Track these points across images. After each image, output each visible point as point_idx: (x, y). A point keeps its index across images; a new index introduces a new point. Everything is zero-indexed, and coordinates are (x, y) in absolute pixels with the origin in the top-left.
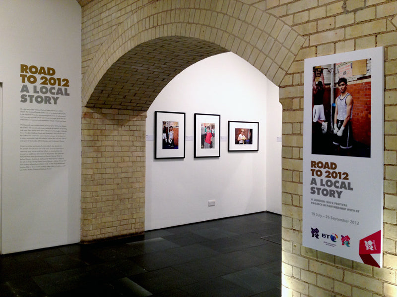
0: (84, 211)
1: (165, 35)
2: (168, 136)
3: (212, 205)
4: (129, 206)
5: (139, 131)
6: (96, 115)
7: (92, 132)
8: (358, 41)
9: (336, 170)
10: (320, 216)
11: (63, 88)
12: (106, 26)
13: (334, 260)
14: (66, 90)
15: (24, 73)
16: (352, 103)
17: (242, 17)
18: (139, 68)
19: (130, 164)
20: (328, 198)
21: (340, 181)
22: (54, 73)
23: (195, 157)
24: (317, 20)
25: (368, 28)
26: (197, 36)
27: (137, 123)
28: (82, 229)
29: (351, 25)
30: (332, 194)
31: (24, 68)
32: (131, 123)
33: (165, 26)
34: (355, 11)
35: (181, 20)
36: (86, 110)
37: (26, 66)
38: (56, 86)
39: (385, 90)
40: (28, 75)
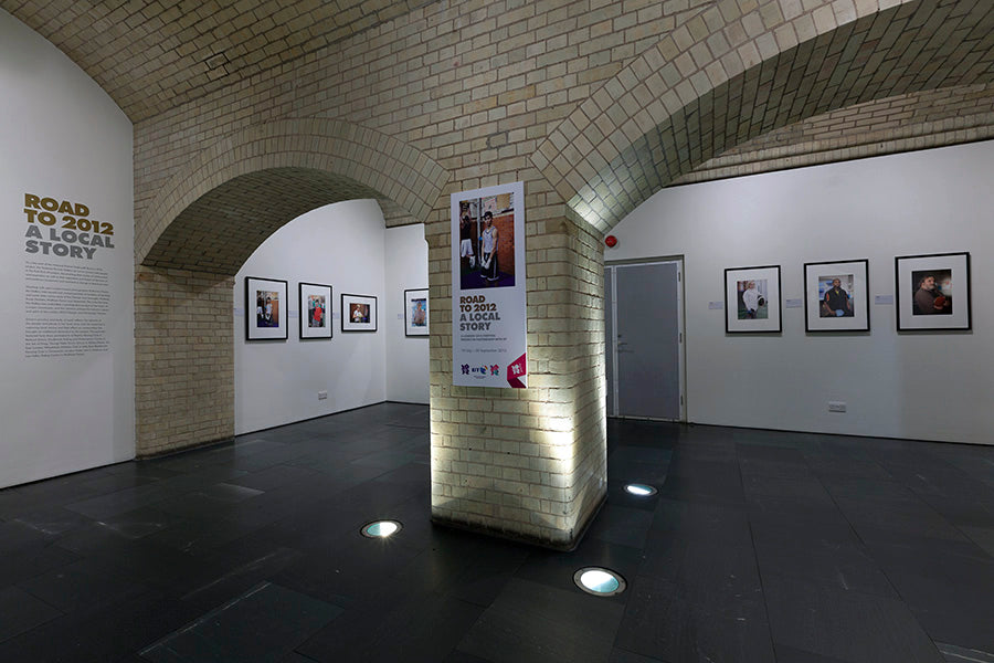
0: (140, 412)
1: (277, 165)
2: (264, 310)
3: (322, 398)
4: (212, 403)
5: (225, 301)
6: (159, 278)
7: (152, 301)
8: (501, 176)
9: (485, 303)
10: (470, 351)
11: (103, 237)
12: (179, 152)
13: (483, 392)
14: (108, 239)
15: (32, 208)
16: (498, 235)
17: (380, 149)
18: (229, 212)
19: (213, 346)
20: (478, 332)
21: (489, 313)
22: (87, 212)
23: (301, 338)
24: (461, 155)
25: (510, 165)
26: (322, 168)
27: (222, 291)
28: (138, 438)
29: (494, 161)
30: (481, 327)
31: (31, 200)
32: (212, 290)
33: (277, 155)
34: (498, 148)
35: (300, 148)
36: (142, 268)
37: (37, 198)
38: (91, 233)
39: (526, 222)
40: (39, 211)
